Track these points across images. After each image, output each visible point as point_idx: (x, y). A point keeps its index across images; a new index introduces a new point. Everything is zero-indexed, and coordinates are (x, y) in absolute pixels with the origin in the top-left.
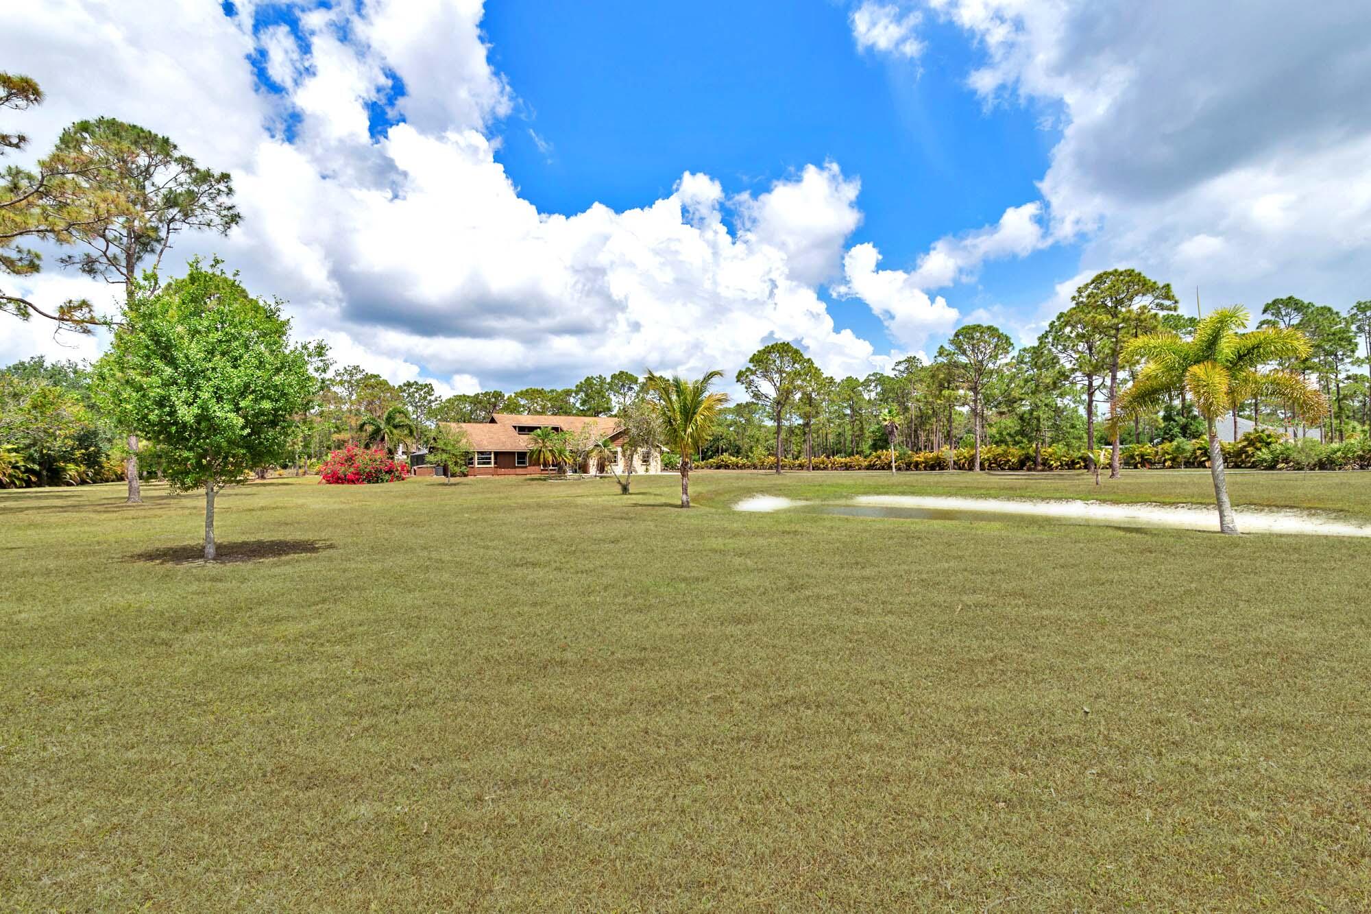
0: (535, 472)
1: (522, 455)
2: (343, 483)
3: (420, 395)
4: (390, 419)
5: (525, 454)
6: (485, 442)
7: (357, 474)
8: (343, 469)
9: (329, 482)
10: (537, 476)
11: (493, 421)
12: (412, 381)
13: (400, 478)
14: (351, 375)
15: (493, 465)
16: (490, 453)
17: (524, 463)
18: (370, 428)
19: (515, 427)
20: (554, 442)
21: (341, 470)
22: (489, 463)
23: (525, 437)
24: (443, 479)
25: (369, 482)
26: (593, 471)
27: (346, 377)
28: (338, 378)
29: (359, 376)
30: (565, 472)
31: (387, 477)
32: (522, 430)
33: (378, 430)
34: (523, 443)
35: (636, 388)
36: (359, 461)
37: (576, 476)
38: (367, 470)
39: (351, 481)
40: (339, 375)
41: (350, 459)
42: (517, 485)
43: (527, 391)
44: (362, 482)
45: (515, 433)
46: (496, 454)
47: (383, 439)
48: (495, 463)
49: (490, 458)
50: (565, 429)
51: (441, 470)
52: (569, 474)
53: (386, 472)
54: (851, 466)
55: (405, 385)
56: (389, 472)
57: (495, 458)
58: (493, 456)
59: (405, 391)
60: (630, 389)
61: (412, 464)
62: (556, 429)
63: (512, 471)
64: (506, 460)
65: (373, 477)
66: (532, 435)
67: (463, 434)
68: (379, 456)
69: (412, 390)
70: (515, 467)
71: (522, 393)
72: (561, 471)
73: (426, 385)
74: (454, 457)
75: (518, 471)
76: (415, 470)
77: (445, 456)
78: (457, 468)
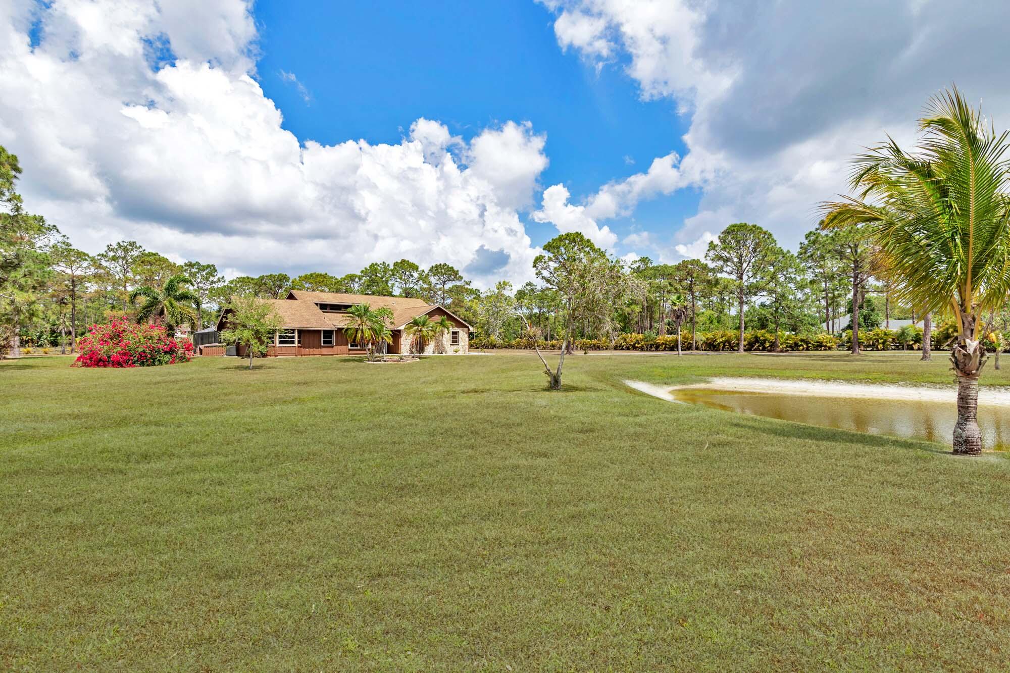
0: (342, 351)
1: (328, 334)
2: (105, 366)
3: (202, 276)
4: (170, 288)
5: (331, 332)
6: (288, 319)
7: (125, 354)
8: (106, 348)
9: (86, 365)
10: (345, 356)
11: (292, 297)
12: (194, 262)
13: (182, 359)
14: (125, 250)
15: (296, 344)
16: (294, 330)
17: (330, 342)
18: (143, 300)
19: (317, 304)
21: (104, 351)
22: (293, 342)
23: (329, 315)
24: (237, 361)
25: (142, 364)
27: (120, 253)
28: (111, 254)
29: (135, 253)
31: (167, 358)
32: (324, 307)
33: (155, 302)
34: (328, 321)
36: (128, 338)
38: (140, 350)
39: (118, 364)
40: (113, 250)
41: (117, 336)
43: (311, 275)
44: (132, 365)
45: (318, 310)
46: (300, 332)
47: (162, 313)
48: (299, 342)
49: (294, 337)
51: (234, 351)
53: (166, 353)
54: (598, 347)
55: (186, 265)
56: (171, 351)
57: (299, 337)
58: (296, 334)
59: (186, 271)
61: (196, 343)
63: (317, 351)
64: (311, 339)
65: (147, 359)
67: (266, 311)
68: (156, 333)
69: (194, 270)
70: (321, 347)
71: (306, 277)
73: (209, 266)
74: (257, 335)
75: (324, 351)
76: (201, 350)
77: (247, 334)
78: (256, 347)
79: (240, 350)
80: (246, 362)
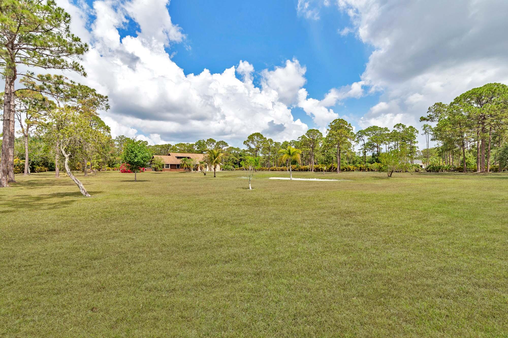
0: (182, 170)
1: (178, 165)
2: (127, 173)
6: (167, 161)
7: (130, 170)
9: (123, 172)
11: (169, 155)
12: (141, 140)
13: (142, 171)
14: (121, 139)
16: (169, 165)
17: (179, 167)
19: (176, 157)
20: (188, 162)
21: (126, 169)
23: (179, 160)
24: (155, 172)
26: (199, 170)
27: (119, 139)
29: (124, 138)
30: (191, 170)
31: (139, 171)
32: (178, 158)
34: (179, 162)
35: (215, 144)
37: (194, 171)
39: (129, 172)
40: (116, 138)
42: (177, 173)
43: (179, 144)
44: (132, 172)
45: (176, 159)
46: (171, 165)
48: (170, 167)
50: (191, 158)
51: (154, 169)
52: (192, 171)
60: (213, 144)
62: (188, 158)
64: (174, 167)
66: (182, 159)
67: (162, 159)
70: (176, 169)
72: (190, 170)
73: (145, 141)
74: (159, 166)
75: (177, 170)
76: (146, 170)
77: (157, 166)
78: (159, 169)
79: (156, 169)
80: (157, 172)
